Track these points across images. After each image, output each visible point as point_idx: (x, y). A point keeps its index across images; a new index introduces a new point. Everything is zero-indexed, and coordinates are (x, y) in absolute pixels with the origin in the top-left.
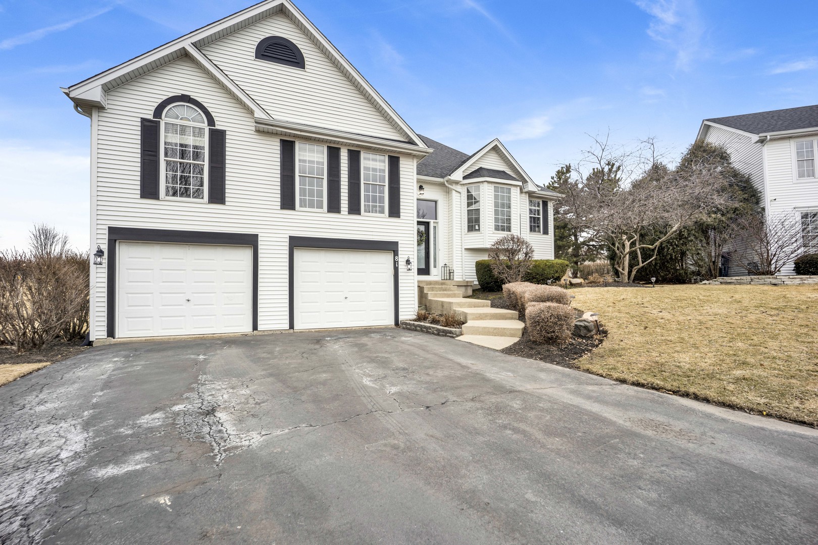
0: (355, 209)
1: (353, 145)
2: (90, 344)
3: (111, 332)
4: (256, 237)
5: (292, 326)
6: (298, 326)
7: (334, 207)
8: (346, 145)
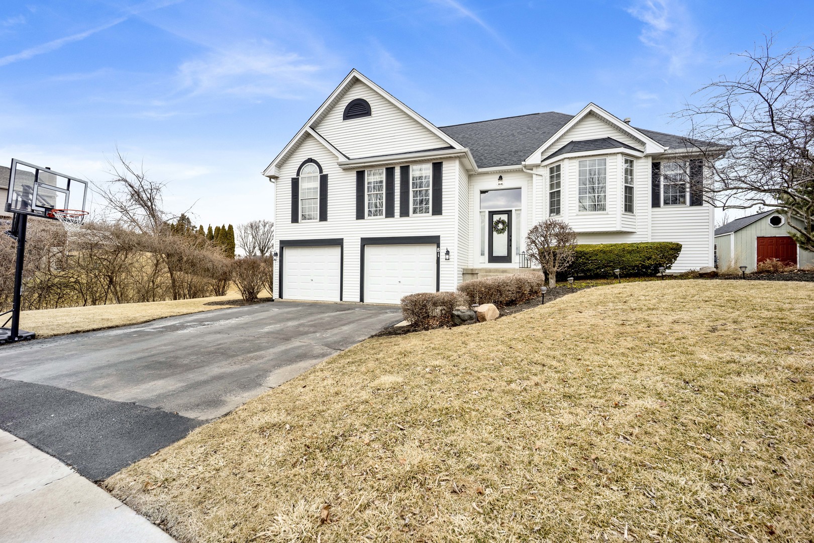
0: (405, 213)
1: (403, 163)
2: (273, 300)
3: (281, 296)
4: (342, 239)
5: (362, 300)
6: (367, 300)
7: (390, 213)
8: (398, 163)
